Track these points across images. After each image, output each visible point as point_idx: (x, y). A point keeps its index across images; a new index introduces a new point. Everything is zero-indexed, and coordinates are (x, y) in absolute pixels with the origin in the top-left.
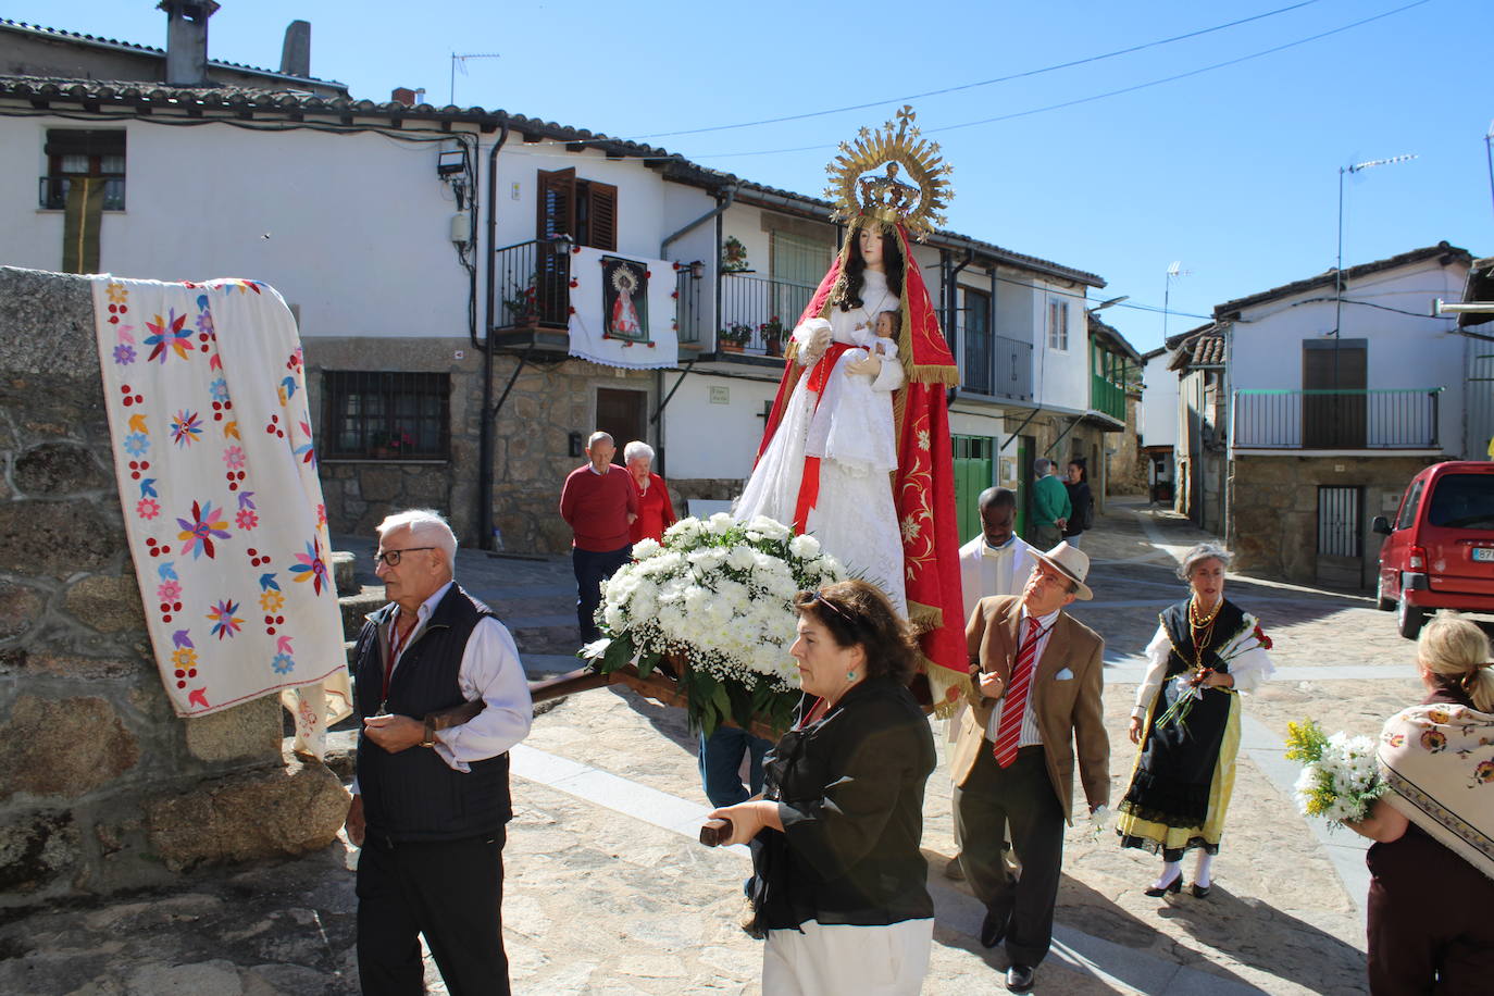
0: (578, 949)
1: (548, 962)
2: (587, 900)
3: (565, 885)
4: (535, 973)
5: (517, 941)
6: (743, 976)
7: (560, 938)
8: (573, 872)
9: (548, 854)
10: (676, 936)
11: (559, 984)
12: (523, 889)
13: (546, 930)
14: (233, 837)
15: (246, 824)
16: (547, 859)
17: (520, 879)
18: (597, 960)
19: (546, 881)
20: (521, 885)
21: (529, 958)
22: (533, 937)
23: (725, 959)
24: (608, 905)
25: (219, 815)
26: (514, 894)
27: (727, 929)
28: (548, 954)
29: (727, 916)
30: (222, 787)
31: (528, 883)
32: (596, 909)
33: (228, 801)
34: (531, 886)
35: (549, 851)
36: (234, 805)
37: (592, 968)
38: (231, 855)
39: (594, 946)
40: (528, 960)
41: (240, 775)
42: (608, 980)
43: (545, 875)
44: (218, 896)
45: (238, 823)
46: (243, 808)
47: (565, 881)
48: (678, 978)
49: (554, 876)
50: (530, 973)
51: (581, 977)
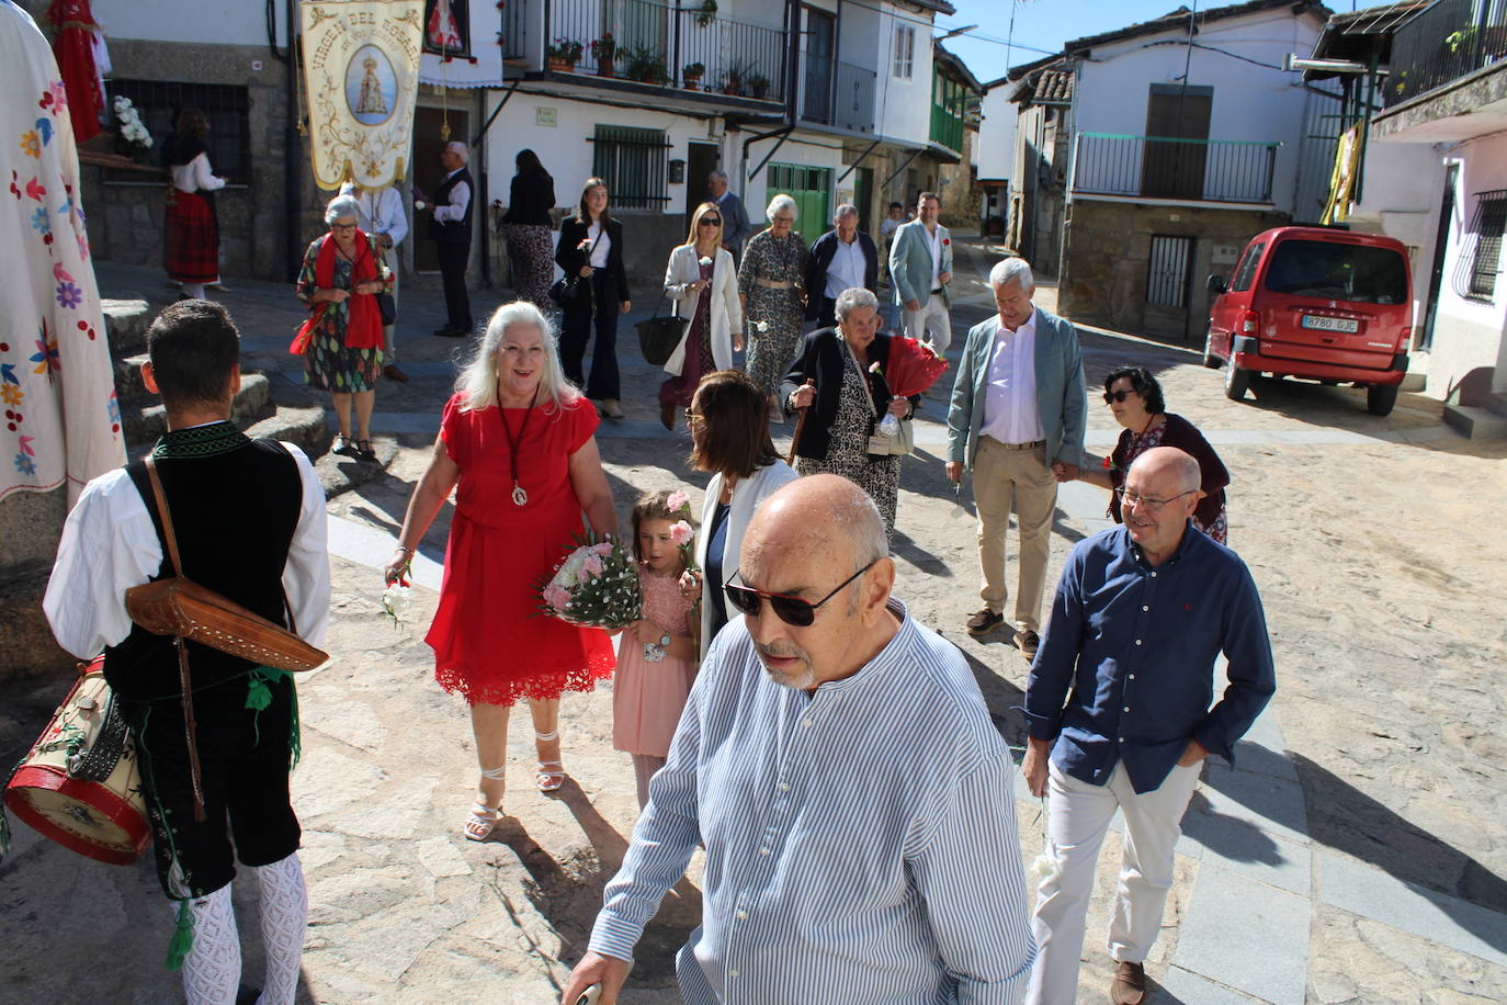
0: (418, 762)
1: (386, 777)
2: (423, 704)
3: (399, 686)
4: (373, 792)
5: (352, 756)
6: (593, 786)
7: (398, 749)
8: (408, 671)
9: (379, 650)
10: (522, 743)
11: (400, 804)
12: (355, 694)
13: (382, 741)
14: (26, 651)
15: (40, 635)
16: (380, 656)
17: (352, 681)
18: (439, 774)
19: (379, 683)
20: (353, 689)
21: (367, 774)
22: (369, 750)
23: (573, 767)
24: (447, 709)
25: (8, 628)
26: (346, 700)
27: (573, 732)
28: (385, 769)
29: (572, 717)
30: (8, 596)
31: (360, 686)
32: (433, 714)
33: (17, 613)
34: (362, 689)
35: (381, 646)
36: (24, 616)
37: (435, 783)
38: (26, 669)
39: (434, 758)
40: (367, 778)
41: (29, 582)
42: (452, 797)
43: (377, 675)
44: (13, 718)
45: (32, 635)
46: (36, 619)
47: (400, 681)
48: (524, 791)
49: (388, 676)
50: (368, 793)
51: (423, 795)
